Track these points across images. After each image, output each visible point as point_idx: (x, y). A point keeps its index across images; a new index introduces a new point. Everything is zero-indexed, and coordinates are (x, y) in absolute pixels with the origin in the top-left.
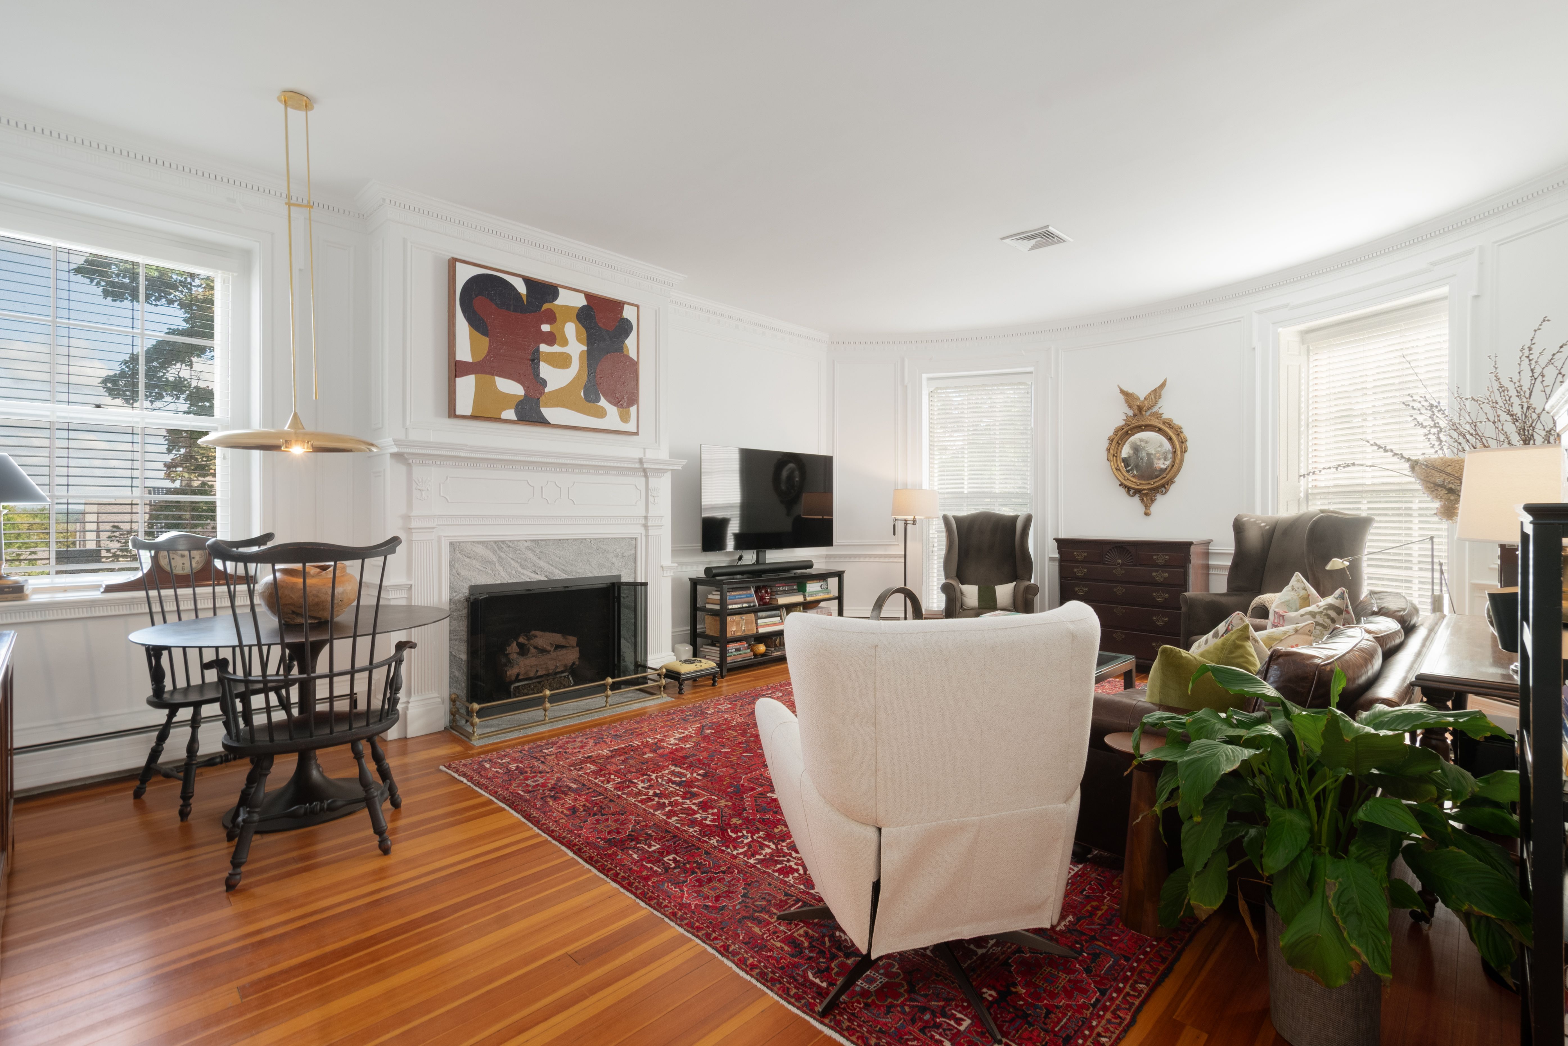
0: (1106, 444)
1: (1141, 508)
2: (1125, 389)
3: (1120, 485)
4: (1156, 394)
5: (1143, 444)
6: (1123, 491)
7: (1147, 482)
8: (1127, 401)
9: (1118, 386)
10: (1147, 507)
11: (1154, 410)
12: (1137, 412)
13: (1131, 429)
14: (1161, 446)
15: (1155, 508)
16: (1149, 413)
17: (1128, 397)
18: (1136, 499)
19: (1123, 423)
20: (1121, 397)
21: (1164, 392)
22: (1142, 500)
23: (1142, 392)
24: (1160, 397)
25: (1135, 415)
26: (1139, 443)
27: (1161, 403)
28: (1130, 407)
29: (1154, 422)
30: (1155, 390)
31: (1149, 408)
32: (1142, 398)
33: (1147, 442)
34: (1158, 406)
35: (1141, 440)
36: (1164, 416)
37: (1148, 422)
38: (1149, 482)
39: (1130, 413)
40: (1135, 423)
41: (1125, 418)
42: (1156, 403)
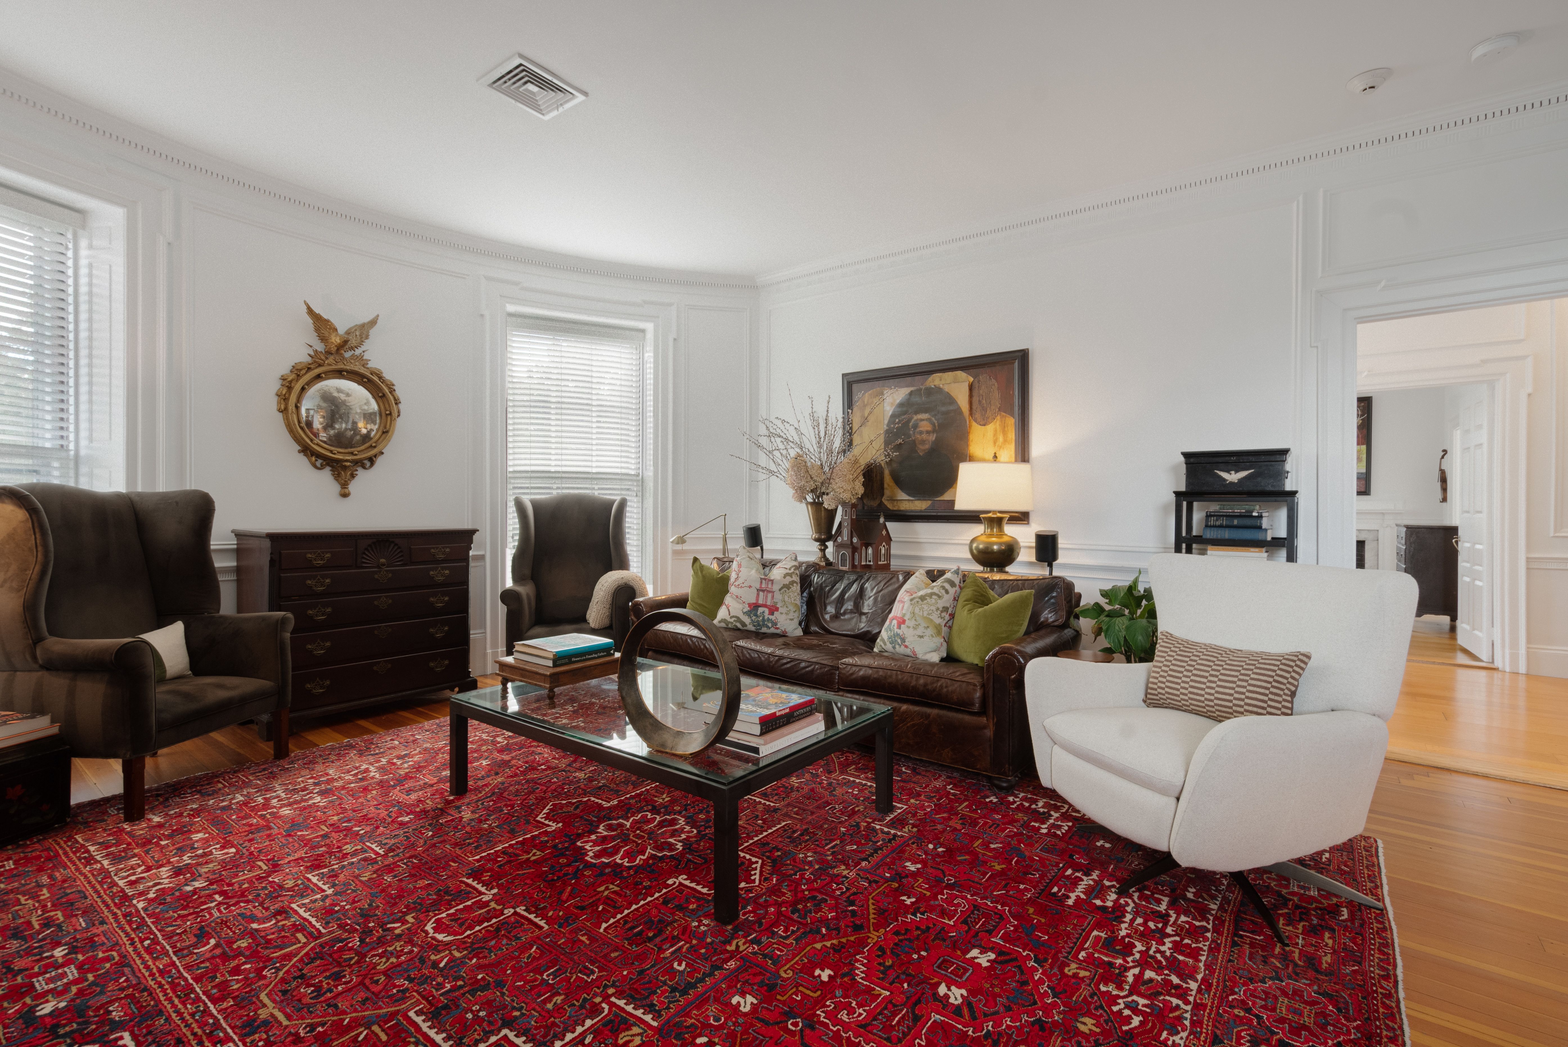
0: (275, 386)
1: (336, 488)
3: (299, 452)
4: (364, 330)
5: (343, 397)
6: (303, 461)
7: (346, 451)
8: (317, 330)
9: (305, 302)
10: (344, 485)
11: (358, 352)
12: (334, 349)
13: (325, 373)
14: (367, 403)
15: (353, 487)
16: (348, 355)
17: (321, 325)
18: (327, 474)
19: (309, 360)
20: (309, 321)
21: (373, 332)
22: (337, 477)
24: (367, 337)
25: (328, 353)
26: (336, 394)
27: (367, 345)
28: (323, 339)
29: (358, 368)
30: (363, 326)
31: (352, 349)
32: (341, 330)
33: (348, 395)
34: (363, 348)
35: (339, 391)
36: (371, 365)
37: (348, 368)
38: (350, 450)
40: (332, 364)
41: (312, 353)
42: (361, 343)
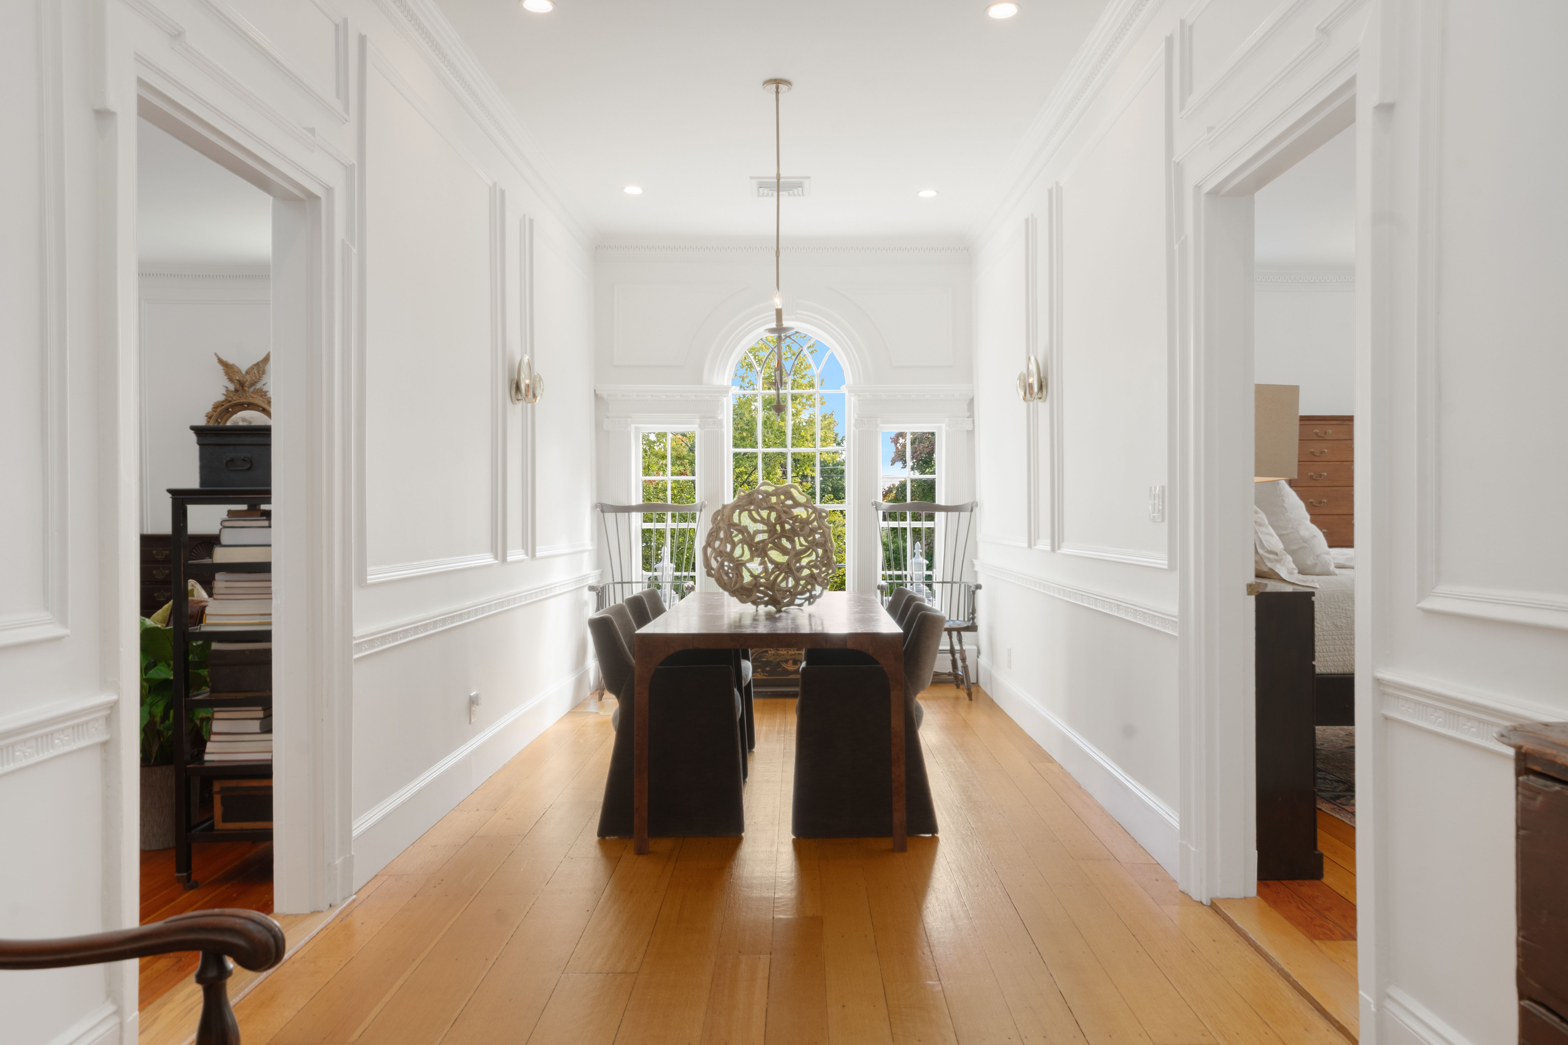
2: (224, 358)
4: (259, 369)
8: (227, 373)
9: (217, 354)
11: (258, 386)
12: (238, 386)
13: (233, 405)
16: (252, 389)
17: (228, 369)
19: (222, 398)
20: (220, 368)
21: (268, 368)
23: (244, 364)
24: (264, 372)
25: (236, 391)
27: (265, 379)
28: (231, 380)
29: (258, 401)
30: (257, 364)
31: (253, 384)
32: (244, 372)
33: (250, 423)
34: (262, 382)
35: (243, 421)
36: (269, 395)
37: (251, 400)
39: (232, 387)
40: (236, 399)
41: (225, 393)
42: (259, 379)
